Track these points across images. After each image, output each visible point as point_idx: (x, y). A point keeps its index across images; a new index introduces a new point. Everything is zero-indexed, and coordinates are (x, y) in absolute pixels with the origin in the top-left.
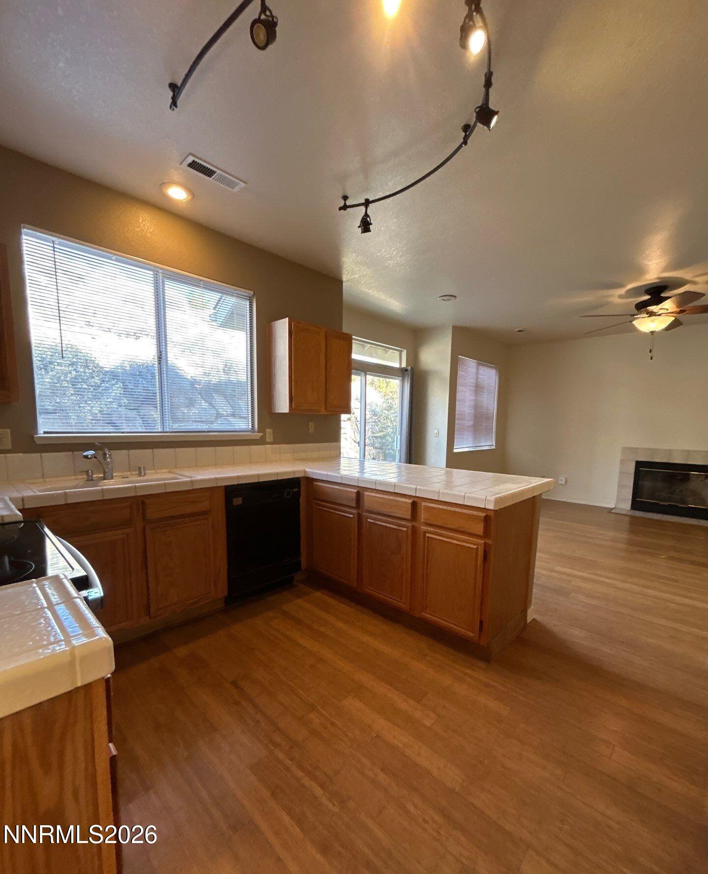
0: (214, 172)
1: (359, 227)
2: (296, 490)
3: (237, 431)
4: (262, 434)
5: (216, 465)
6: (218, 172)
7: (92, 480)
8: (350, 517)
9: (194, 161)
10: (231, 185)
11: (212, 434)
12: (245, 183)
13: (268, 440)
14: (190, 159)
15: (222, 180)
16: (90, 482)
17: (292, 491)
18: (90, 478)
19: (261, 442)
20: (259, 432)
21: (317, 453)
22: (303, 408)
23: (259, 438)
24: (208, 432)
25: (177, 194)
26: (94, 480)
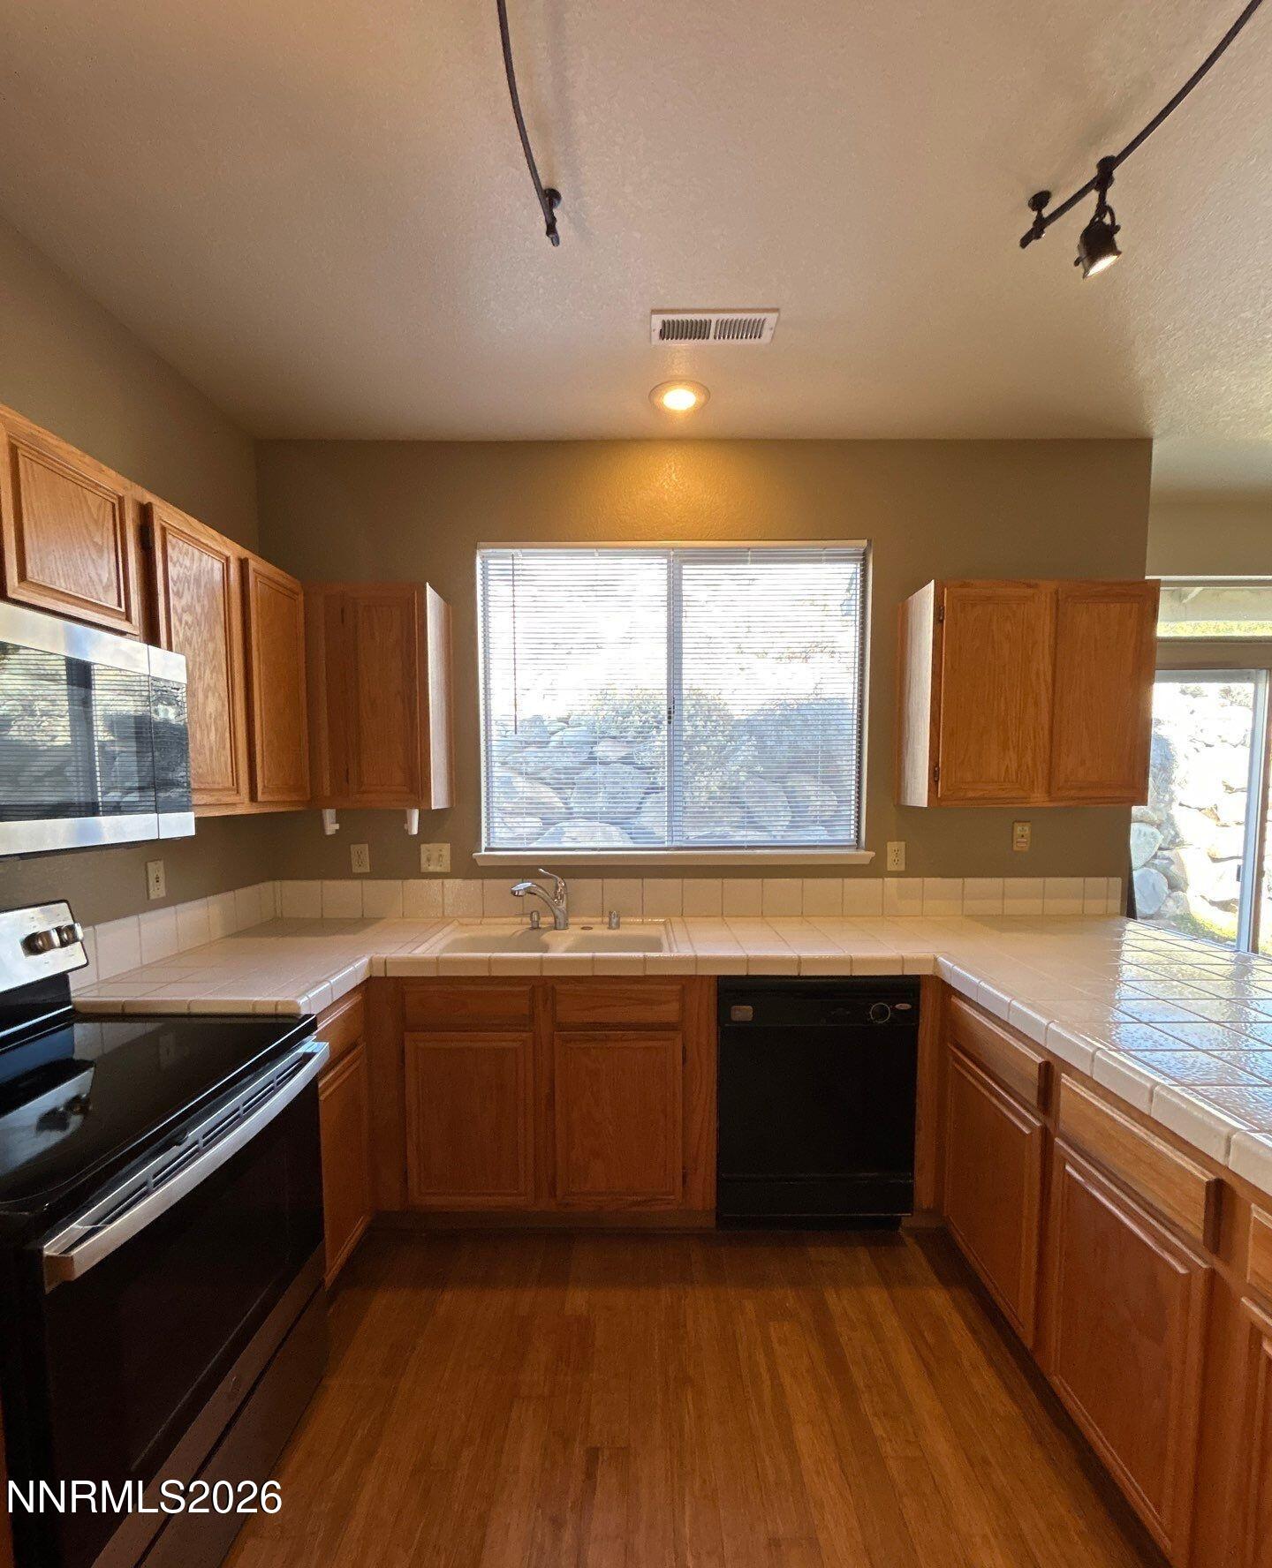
0: (707, 324)
1: (1077, 263)
2: (906, 1006)
3: (815, 847)
4: (872, 854)
5: (762, 915)
6: (714, 318)
7: (538, 928)
8: (1022, 1132)
9: (664, 321)
10: (754, 329)
11: (758, 852)
12: (776, 310)
13: (891, 867)
14: (657, 322)
15: (728, 330)
16: (535, 931)
17: (894, 1010)
18: (535, 926)
19: (875, 869)
20: (866, 850)
21: (1039, 902)
22: (970, 794)
23: (867, 862)
24: (749, 848)
25: (680, 400)
26: (540, 928)
